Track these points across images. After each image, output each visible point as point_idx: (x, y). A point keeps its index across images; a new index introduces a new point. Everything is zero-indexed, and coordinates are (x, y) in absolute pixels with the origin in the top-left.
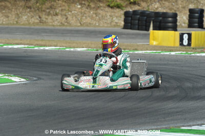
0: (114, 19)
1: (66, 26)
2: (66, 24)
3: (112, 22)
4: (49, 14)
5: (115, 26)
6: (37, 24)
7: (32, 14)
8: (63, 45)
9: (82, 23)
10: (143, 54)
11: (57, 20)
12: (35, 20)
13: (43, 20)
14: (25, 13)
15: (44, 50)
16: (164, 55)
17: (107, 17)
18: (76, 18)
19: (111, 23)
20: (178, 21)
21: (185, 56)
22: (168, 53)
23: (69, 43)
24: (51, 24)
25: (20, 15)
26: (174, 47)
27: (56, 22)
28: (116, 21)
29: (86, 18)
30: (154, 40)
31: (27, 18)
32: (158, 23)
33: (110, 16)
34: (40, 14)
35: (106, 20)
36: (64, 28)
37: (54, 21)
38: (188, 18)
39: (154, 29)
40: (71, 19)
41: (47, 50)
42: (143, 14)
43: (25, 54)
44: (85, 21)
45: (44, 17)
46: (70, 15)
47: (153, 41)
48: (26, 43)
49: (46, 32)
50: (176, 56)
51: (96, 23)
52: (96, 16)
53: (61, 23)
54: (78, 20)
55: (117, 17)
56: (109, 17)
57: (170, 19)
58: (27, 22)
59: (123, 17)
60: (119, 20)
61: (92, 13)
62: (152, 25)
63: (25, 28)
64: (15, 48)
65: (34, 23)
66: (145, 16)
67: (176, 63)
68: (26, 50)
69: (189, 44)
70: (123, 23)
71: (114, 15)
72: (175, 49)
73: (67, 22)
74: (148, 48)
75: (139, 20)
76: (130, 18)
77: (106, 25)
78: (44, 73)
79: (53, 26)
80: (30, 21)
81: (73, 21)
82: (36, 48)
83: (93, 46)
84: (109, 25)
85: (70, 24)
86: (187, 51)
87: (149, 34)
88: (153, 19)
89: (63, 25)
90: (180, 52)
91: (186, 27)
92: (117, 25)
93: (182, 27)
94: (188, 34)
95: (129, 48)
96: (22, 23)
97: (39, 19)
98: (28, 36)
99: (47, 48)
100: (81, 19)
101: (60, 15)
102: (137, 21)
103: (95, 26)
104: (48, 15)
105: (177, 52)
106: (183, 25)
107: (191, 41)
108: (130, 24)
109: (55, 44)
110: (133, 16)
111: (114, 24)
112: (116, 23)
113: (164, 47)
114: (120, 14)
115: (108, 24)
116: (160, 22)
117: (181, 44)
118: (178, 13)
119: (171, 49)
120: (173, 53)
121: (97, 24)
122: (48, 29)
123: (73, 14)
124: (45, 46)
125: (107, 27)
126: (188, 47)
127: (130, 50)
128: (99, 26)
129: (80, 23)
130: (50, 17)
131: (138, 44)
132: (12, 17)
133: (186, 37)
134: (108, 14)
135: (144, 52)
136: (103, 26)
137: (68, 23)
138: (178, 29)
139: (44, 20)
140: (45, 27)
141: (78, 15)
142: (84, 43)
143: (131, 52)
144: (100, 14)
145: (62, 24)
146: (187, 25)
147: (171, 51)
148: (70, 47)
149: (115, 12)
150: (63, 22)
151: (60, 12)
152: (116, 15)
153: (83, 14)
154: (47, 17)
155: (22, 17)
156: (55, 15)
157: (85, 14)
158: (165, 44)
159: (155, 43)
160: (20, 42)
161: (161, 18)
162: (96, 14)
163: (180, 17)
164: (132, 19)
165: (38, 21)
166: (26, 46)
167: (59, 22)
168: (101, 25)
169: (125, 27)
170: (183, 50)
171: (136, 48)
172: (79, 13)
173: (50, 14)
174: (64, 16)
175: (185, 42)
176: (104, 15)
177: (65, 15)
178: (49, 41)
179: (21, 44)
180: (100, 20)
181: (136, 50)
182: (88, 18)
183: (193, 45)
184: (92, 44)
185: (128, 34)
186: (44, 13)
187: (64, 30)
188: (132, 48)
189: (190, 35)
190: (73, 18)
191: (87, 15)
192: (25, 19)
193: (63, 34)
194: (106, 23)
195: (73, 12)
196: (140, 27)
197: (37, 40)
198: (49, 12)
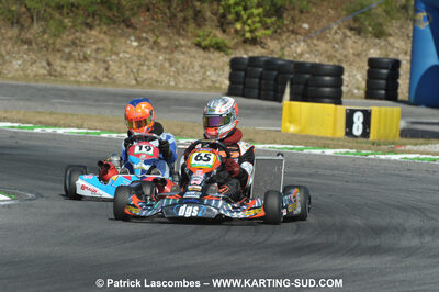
0: (208, 73)
2: (105, 80)
3: (205, 79)
4: (69, 58)
5: (210, 88)
6: (43, 77)
7: (34, 57)
8: (97, 124)
9: (140, 80)
10: (264, 151)
11: (86, 70)
12: (39, 69)
13: (55, 71)
14: (18, 53)
15: (54, 135)
16: (310, 154)
17: (193, 68)
18: (127, 67)
19: (201, 81)
20: (345, 83)
21: (355, 159)
22: (318, 151)
23: (110, 121)
24: (73, 79)
25: (7, 57)
26: (332, 139)
27: (84, 76)
28: (214, 78)
29: (149, 69)
30: (291, 122)
31: (22, 65)
32: (302, 87)
33: (201, 67)
34: (50, 57)
35: (192, 74)
36: (100, 88)
37: (79, 73)
38: (366, 77)
39: (292, 99)
40: (116, 69)
41: (61, 135)
42: (270, 64)
44: (145, 76)
46: (114, 61)
47: (288, 125)
49: (62, 97)
50: (335, 157)
51: (169, 81)
52: (171, 66)
53: (95, 78)
54: (132, 71)
55: (215, 69)
56: (197, 68)
57: (328, 78)
58: (21, 73)
59: (227, 70)
60: (219, 76)
61: (161, 58)
62: (288, 90)
63: (17, 86)
65: (36, 75)
66: (274, 70)
67: (336, 172)
69: (365, 134)
70: (227, 83)
71: (210, 65)
72: (335, 142)
73: (107, 77)
74: (277, 140)
75: (261, 78)
76: (243, 74)
77: (190, 86)
78: (50, 185)
79: (78, 82)
80: (29, 71)
81: (120, 74)
82: (38, 130)
84: (198, 86)
85: (112, 80)
86: (359, 148)
87: (281, 109)
88: (291, 76)
89: (100, 82)
90: (345, 150)
91: (360, 97)
92: (214, 87)
93: (353, 95)
94: (363, 111)
96: (10, 75)
97: (48, 68)
98: (21, 103)
99: (60, 131)
100: (138, 70)
101: (93, 61)
102: (257, 80)
103: (167, 87)
104: (68, 60)
105: (338, 151)
106: (356, 91)
107: (369, 127)
108: (241, 87)
109: (79, 122)
110: (249, 69)
111: (209, 83)
112: (212, 81)
113: (311, 137)
114: (221, 64)
115: (196, 83)
116: (306, 84)
117: (349, 133)
118: (344, 65)
119: (325, 143)
120: (329, 152)
121: (172, 83)
123: (121, 59)
124: (56, 126)
125: (192, 89)
126: (362, 140)
128: (173, 88)
129: (136, 80)
130: (72, 64)
131: (257, 128)
133: (358, 118)
134: (197, 63)
135: (267, 146)
136: (185, 88)
137: (110, 78)
138: (344, 100)
139: (59, 69)
140: (60, 85)
141: (133, 62)
144: (178, 61)
145: (97, 81)
146: (362, 93)
147: (324, 147)
148: (111, 131)
149: (210, 59)
150: (100, 77)
151: (94, 55)
152: (215, 64)
153: (143, 60)
154: (64, 63)
155: (11, 62)
156: (80, 60)
157: (148, 60)
158: (313, 132)
159: (292, 129)
160: (4, 115)
161: (308, 76)
162: (170, 60)
163: (349, 76)
164: (246, 76)
165: (45, 72)
166: (16, 125)
167: (89, 76)
168: (181, 86)
169: (232, 92)
170: (351, 144)
171: (252, 137)
172: (135, 58)
173: (73, 57)
174: (102, 64)
175: (358, 129)
177: (105, 61)
178: (66, 115)
179: (5, 120)
180: (178, 74)
181: (252, 141)
182: (154, 70)
183: (373, 136)
186: (59, 55)
187: (100, 93)
189: (367, 115)
190: (120, 67)
191: (151, 63)
192: (17, 67)
193: (97, 101)
194: (191, 80)
195: (121, 55)
196: (263, 93)
197: (39, 113)
198: (70, 53)
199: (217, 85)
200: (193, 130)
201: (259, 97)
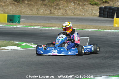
0: (93, 11)
1: (65, 15)
2: (65, 14)
3: (92, 13)
4: (55, 9)
5: (94, 15)
6: (49, 14)
7: (46, 9)
9: (75, 14)
10: (109, 32)
11: (60, 12)
12: (48, 12)
14: (42, 8)
15: (52, 29)
17: (89, 10)
18: (71, 11)
24: (56, 14)
25: (39, 9)
27: (60, 13)
28: (95, 13)
30: (116, 24)
31: (43, 11)
33: (91, 10)
34: (51, 9)
35: (89, 12)
37: (58, 13)
40: (68, 11)
41: (54, 29)
42: (110, 8)
43: (40, 32)
44: (76, 13)
45: (53, 10)
46: (68, 9)
48: (42, 25)
51: (83, 14)
52: (83, 10)
53: (63, 14)
54: (72, 12)
55: (95, 10)
56: (90, 10)
58: (43, 13)
59: (99, 10)
60: (96, 12)
61: (80, 8)
63: (42, 17)
64: (35, 28)
65: (47, 14)
66: (111, 10)
68: (41, 29)
70: (98, 14)
74: (112, 29)
75: (108, 12)
76: (103, 11)
77: (88, 15)
79: (58, 15)
80: (45, 13)
81: (69, 12)
82: (47, 28)
83: (80, 27)
84: (90, 15)
85: (67, 14)
87: (113, 20)
88: (116, 11)
89: (64, 15)
92: (95, 15)
95: (101, 28)
96: (40, 14)
97: (50, 12)
98: (43, 21)
99: (53, 28)
100: (74, 11)
102: (107, 13)
108: (102, 15)
109: (58, 26)
111: (93, 14)
112: (95, 14)
114: (97, 9)
121: (83, 15)
122: (54, 17)
123: (70, 8)
124: (52, 27)
125: (89, 16)
127: (102, 29)
128: (84, 16)
129: (74, 14)
130: (56, 10)
131: (107, 26)
132: (35, 10)
134: (90, 9)
135: (110, 30)
137: (66, 14)
139: (53, 12)
141: (73, 9)
142: (75, 26)
143: (102, 31)
144: (85, 9)
150: (64, 14)
151: (62, 8)
152: (95, 9)
153: (75, 9)
154: (54, 10)
155: (40, 10)
156: (59, 9)
157: (77, 8)
159: (117, 26)
160: (38, 25)
162: (83, 8)
164: (104, 12)
165: (49, 13)
166: (42, 27)
167: (61, 13)
168: (86, 15)
169: (100, 16)
171: (105, 28)
172: (73, 8)
176: (88, 9)
177: (65, 9)
178: (55, 24)
179: (39, 26)
180: (85, 12)
181: (105, 29)
182: (78, 11)
184: (79, 26)
185: (101, 20)
186: (53, 8)
187: (64, 18)
188: (103, 28)
190: (69, 11)
191: (78, 9)
192: (42, 12)
193: (63, 20)
194: (88, 14)
195: (69, 7)
196: (108, 16)
197: (48, 24)
198: (56, 7)
199: (96, 14)
200: (89, 27)
201: (108, 17)
